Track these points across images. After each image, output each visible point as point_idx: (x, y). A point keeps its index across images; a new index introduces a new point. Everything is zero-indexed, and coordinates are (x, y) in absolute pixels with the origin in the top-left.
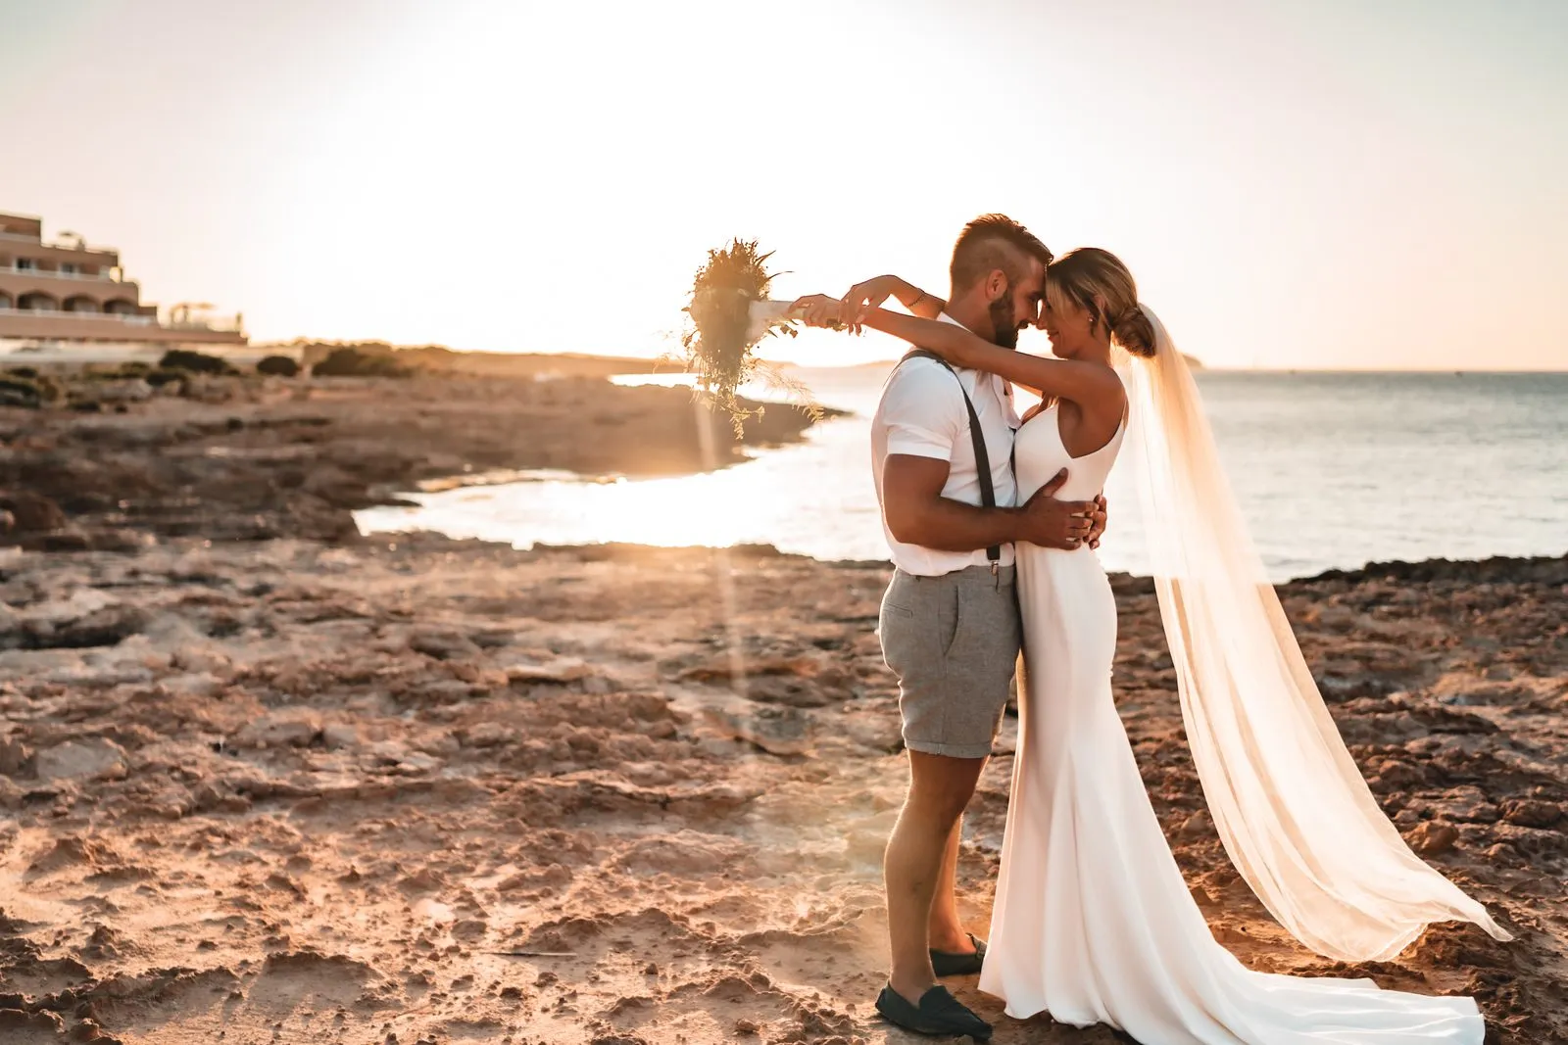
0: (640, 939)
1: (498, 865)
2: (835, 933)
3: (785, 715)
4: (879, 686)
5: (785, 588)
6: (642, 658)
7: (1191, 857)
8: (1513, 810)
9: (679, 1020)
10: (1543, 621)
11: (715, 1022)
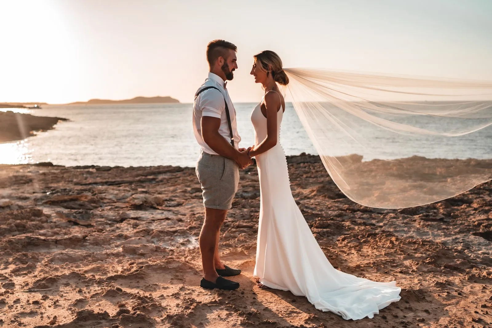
0: (71, 282)
1: (8, 265)
2: (138, 273)
3: (84, 212)
4: (108, 203)
5: (62, 175)
6: (26, 199)
7: (230, 244)
8: (315, 224)
9: (97, 304)
10: (298, 174)
11: (110, 303)
